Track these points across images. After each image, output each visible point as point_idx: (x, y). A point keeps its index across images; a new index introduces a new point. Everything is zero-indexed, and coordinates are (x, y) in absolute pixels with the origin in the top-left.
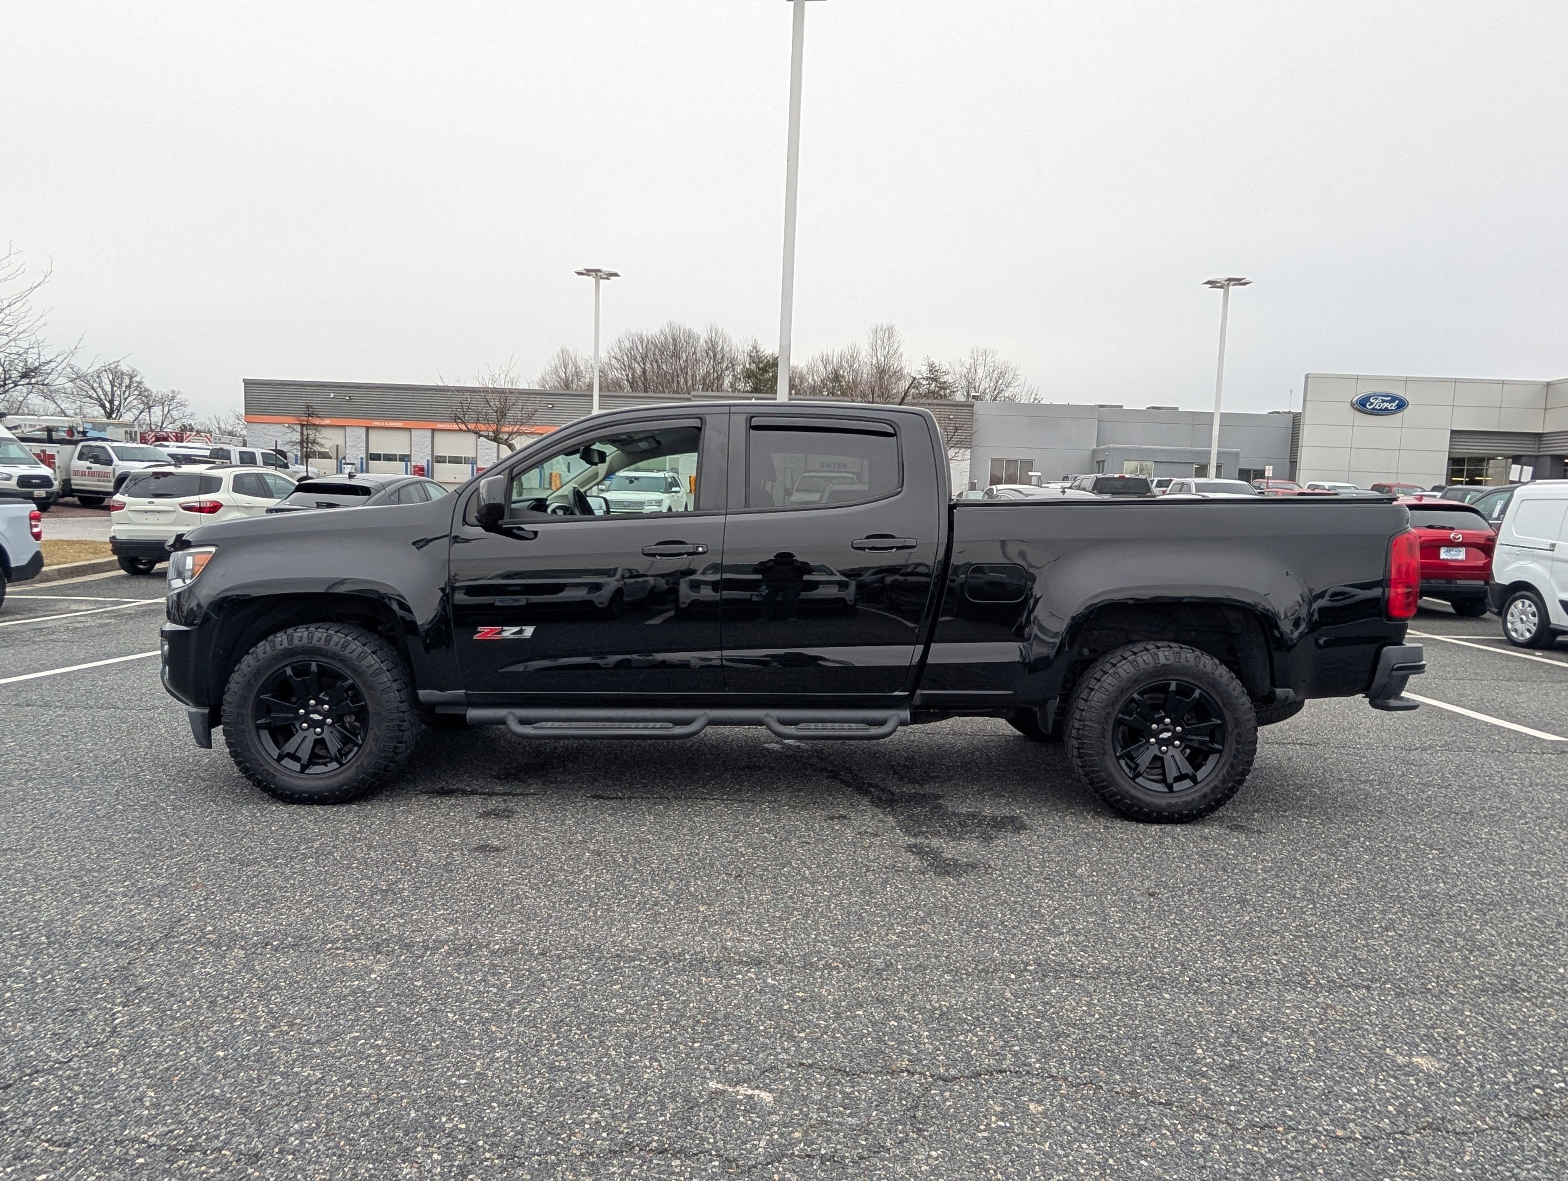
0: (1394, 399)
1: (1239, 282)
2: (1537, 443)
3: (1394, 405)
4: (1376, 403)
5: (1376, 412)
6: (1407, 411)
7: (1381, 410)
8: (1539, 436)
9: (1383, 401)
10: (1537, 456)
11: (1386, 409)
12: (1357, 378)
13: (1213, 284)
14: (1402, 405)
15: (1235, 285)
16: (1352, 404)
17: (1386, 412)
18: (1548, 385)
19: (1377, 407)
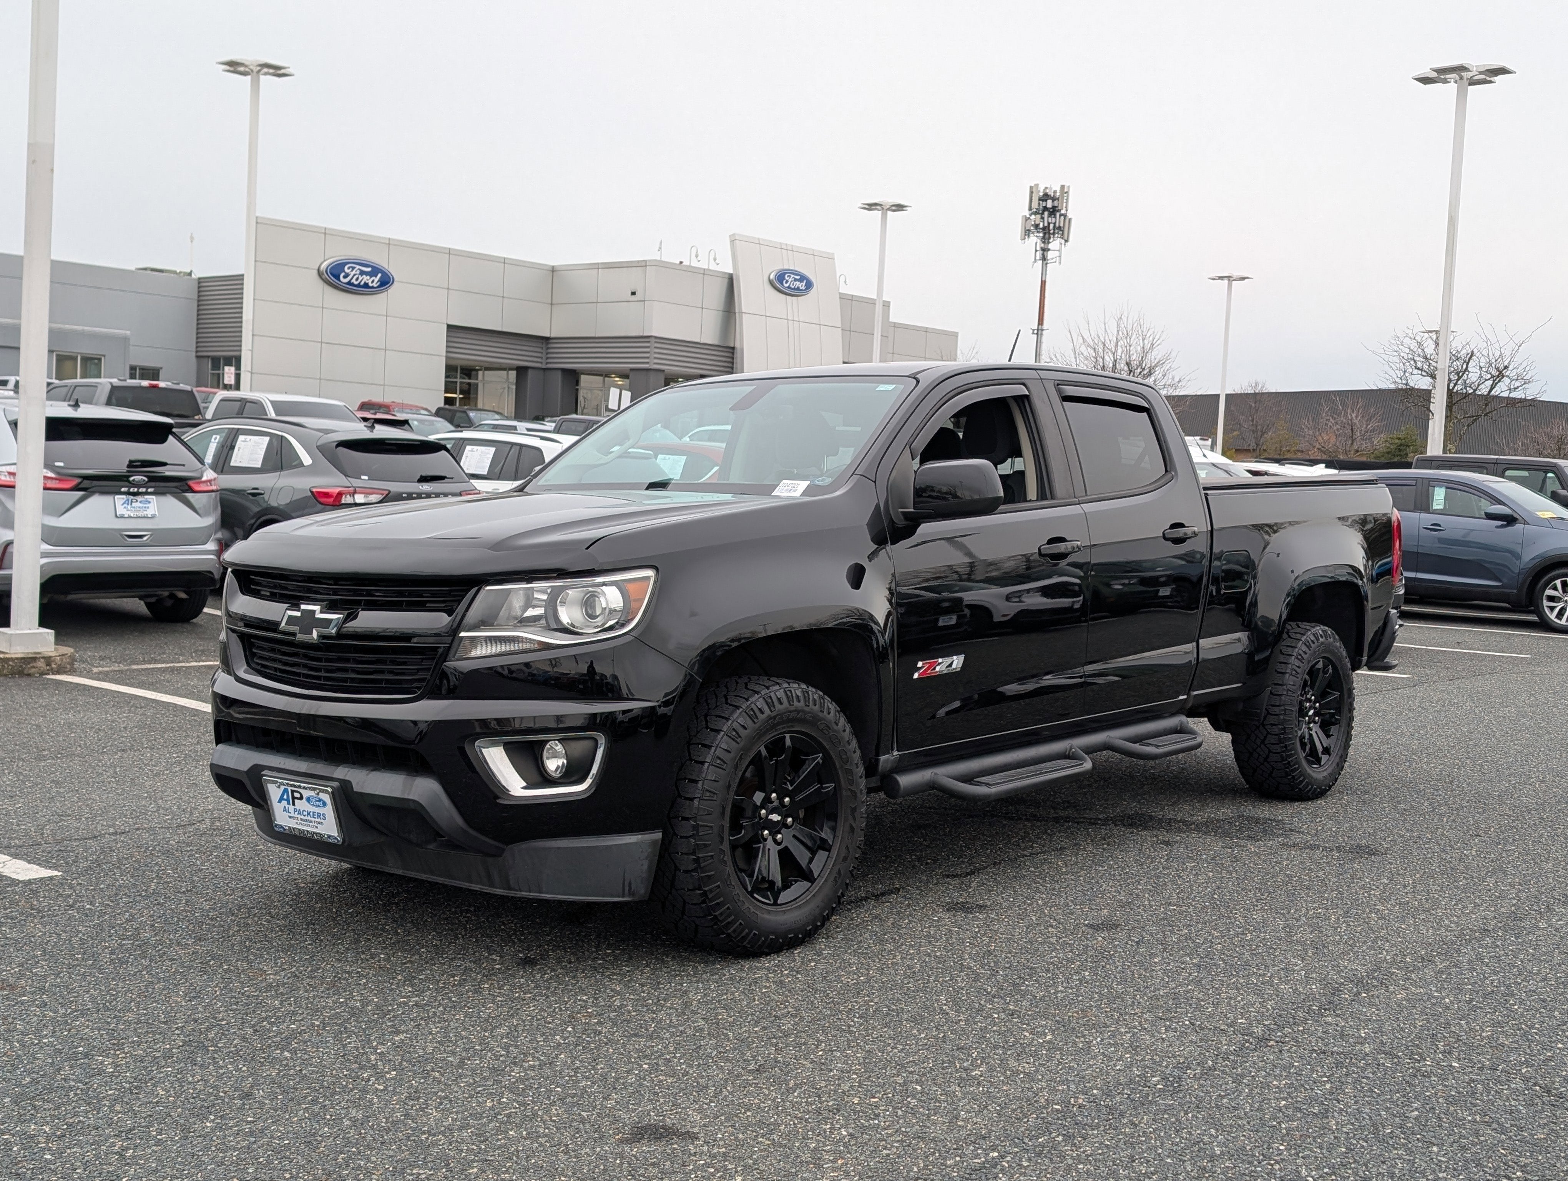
0: (375, 271)
1: (277, 71)
2: (544, 351)
3: (377, 279)
4: (353, 274)
5: (352, 289)
6: (393, 290)
7: (359, 286)
8: (547, 339)
9: (362, 273)
10: (544, 370)
11: (366, 285)
12: (325, 232)
13: (234, 66)
14: (386, 282)
15: (266, 74)
16: (320, 274)
17: (364, 289)
18: (553, 270)
19: (354, 281)
